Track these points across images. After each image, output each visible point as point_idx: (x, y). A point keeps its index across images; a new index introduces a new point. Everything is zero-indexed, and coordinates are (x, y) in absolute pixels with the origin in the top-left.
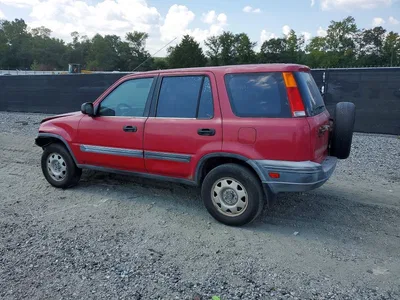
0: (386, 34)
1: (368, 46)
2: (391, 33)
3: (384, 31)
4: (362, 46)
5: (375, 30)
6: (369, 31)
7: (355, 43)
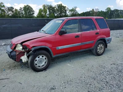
0: (14, 9)
1: (10, 12)
2: (16, 9)
3: (14, 8)
4: (8, 12)
5: (11, 7)
6: (9, 8)
7: (5, 11)
